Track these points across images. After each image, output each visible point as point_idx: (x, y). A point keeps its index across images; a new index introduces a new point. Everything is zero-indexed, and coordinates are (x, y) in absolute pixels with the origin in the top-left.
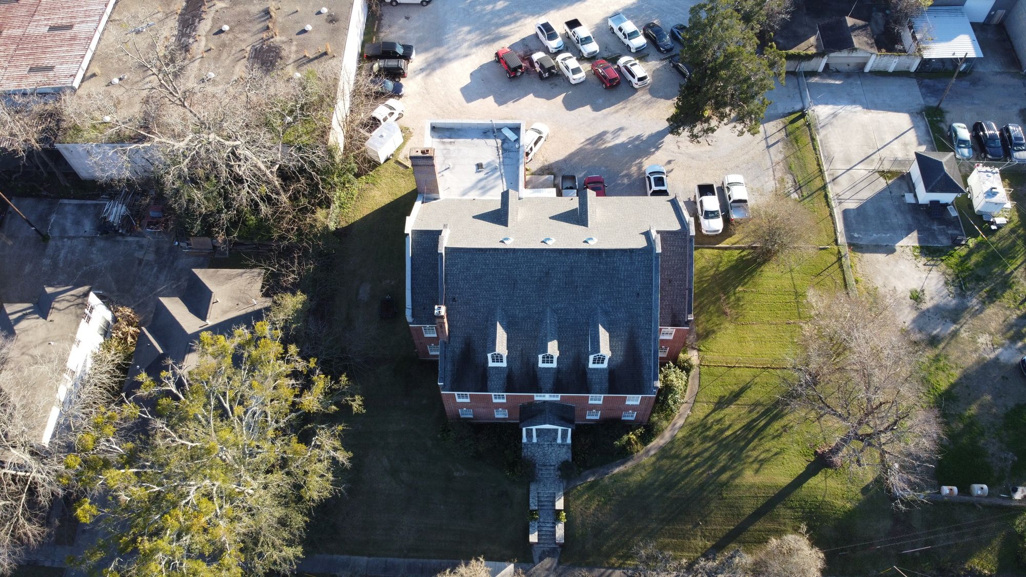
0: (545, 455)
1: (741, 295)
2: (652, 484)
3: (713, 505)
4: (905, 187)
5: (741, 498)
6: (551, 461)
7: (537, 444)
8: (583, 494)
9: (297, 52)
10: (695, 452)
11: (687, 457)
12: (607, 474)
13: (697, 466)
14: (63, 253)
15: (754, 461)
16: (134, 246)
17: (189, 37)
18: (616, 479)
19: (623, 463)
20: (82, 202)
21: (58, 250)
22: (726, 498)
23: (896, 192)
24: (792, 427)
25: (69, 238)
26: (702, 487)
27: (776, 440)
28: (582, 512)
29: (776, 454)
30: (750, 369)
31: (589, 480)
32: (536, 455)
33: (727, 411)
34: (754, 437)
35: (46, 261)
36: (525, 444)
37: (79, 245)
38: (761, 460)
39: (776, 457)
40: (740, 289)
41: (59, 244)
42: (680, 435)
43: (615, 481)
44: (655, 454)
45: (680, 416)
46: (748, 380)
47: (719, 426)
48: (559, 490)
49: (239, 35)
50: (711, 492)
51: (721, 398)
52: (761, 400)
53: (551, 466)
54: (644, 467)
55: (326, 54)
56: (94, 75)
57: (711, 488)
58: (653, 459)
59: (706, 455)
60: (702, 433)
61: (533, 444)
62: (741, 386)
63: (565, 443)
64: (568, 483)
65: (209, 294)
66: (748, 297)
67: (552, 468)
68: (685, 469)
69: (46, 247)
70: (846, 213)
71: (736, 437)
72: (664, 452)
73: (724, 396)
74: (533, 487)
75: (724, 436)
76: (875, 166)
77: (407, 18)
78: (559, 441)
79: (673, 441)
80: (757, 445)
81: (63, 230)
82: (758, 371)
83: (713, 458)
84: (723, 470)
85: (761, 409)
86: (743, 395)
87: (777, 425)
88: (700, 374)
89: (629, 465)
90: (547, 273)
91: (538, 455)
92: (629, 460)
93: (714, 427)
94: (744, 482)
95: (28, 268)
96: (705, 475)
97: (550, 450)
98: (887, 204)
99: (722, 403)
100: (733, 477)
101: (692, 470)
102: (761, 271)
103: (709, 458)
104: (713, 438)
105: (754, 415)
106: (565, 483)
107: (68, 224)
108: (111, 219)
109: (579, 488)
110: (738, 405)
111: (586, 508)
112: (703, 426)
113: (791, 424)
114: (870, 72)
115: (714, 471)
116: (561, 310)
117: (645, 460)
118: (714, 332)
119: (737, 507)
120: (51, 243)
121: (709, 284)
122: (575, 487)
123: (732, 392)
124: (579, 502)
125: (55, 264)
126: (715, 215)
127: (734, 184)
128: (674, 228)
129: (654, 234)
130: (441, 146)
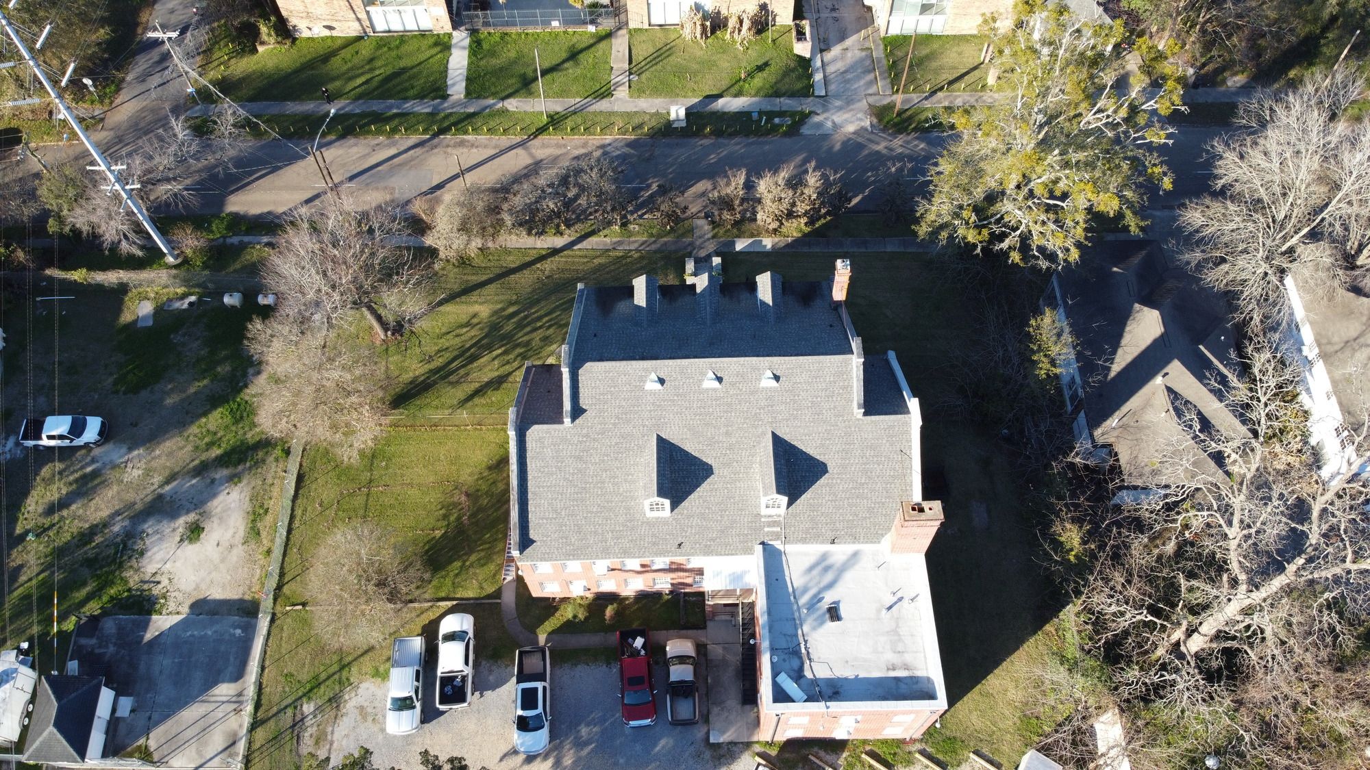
1: (440, 524)
3: (528, 290)
5: (497, 295)
10: (539, 331)
13: (539, 318)
15: (476, 325)
22: (513, 295)
24: (421, 362)
27: (445, 348)
29: (450, 333)
33: (494, 375)
34: (469, 348)
38: (468, 326)
39: (450, 330)
46: (460, 410)
47: (508, 358)
50: (530, 299)
52: (449, 387)
59: (528, 329)
62: (470, 403)
66: (430, 521)
70: (239, 675)
71: (490, 348)
73: (493, 390)
75: (503, 349)
80: (467, 341)
83: (520, 326)
84: (512, 316)
85: (453, 378)
86: (470, 393)
87: (438, 362)
94: (492, 306)
96: (533, 311)
100: (503, 309)
101: (546, 315)
105: (462, 372)
110: (479, 382)
113: (421, 364)
115: (522, 315)
119: (504, 289)
123: (483, 395)
126: (451, 637)
127: (403, 704)
128: (536, 433)
129: (567, 405)
130: (908, 658)
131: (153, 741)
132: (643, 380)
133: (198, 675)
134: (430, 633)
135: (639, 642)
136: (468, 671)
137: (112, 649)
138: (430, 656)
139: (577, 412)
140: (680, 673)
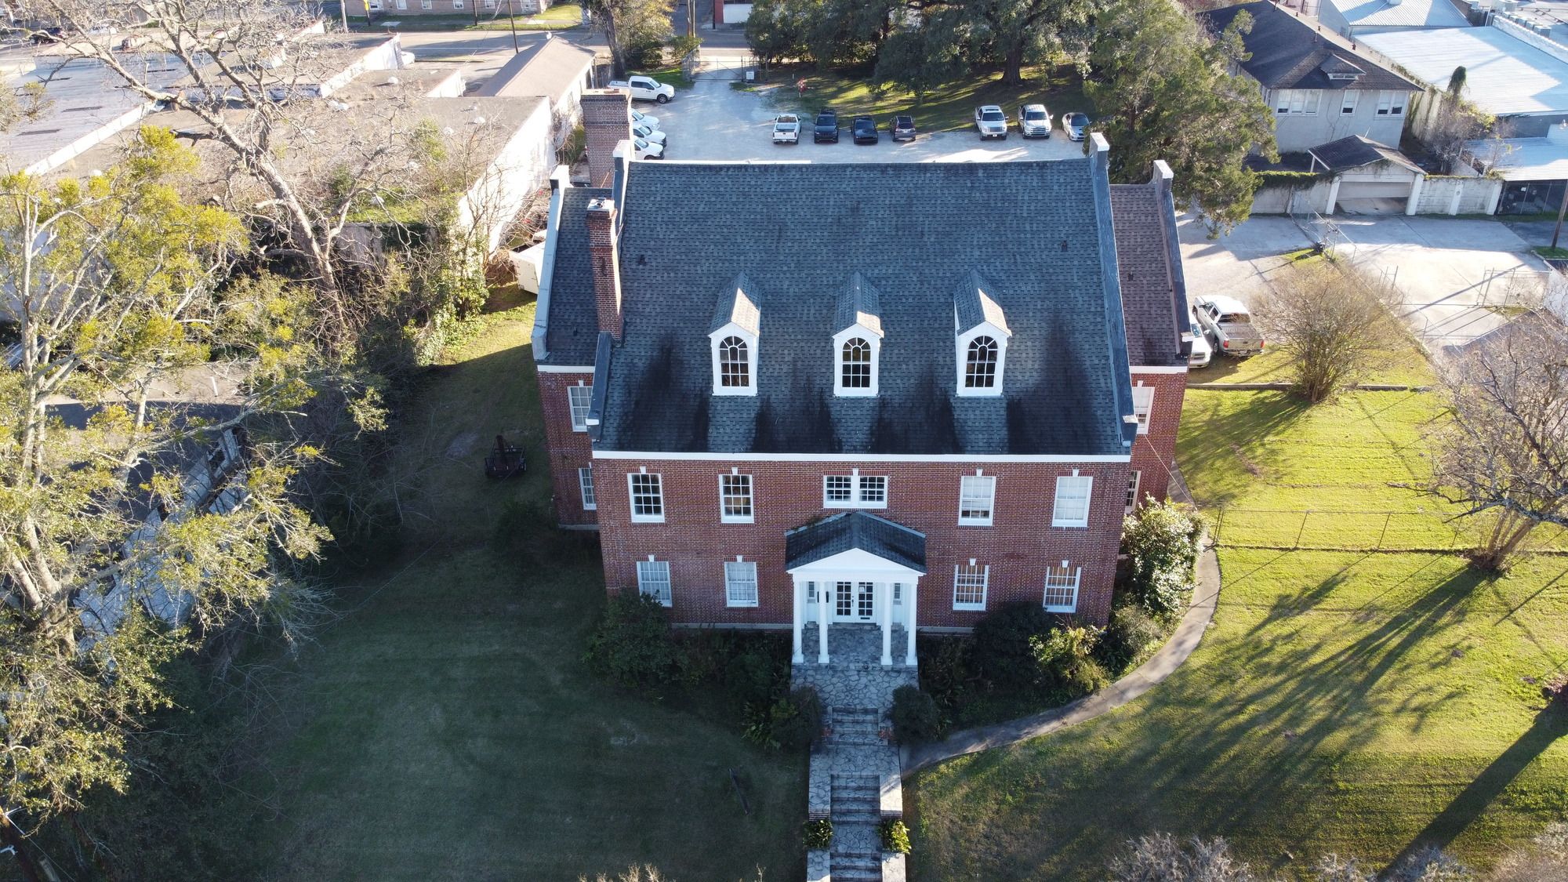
0: (849, 690)
1: (1275, 447)
2: (1141, 760)
3: (1315, 811)
5: (1388, 791)
6: (866, 701)
7: (830, 667)
8: (955, 783)
10: (1243, 695)
11: (1221, 704)
12: (1018, 737)
13: (1253, 722)
15: (1398, 712)
18: (1040, 751)
19: (1058, 717)
22: (1347, 792)
24: (1470, 648)
26: (1278, 766)
27: (1439, 670)
28: (956, 830)
29: (1451, 696)
30: (1332, 554)
31: (970, 750)
32: (828, 689)
33: (1301, 620)
34: (1384, 665)
36: (799, 668)
38: (1415, 710)
39: (1449, 702)
40: (1270, 438)
42: (1197, 662)
43: (1040, 753)
44: (1139, 698)
45: (1191, 629)
46: (1335, 570)
47: (1290, 647)
48: (889, 771)
50: (1306, 776)
51: (1283, 598)
52: (1378, 603)
53: (866, 712)
54: (1114, 722)
57: (1302, 768)
58: (1138, 708)
59: (1274, 699)
60: (1250, 659)
61: (819, 668)
62: (1321, 580)
63: (901, 665)
64: (912, 757)
66: (1290, 450)
67: (870, 717)
68: (1226, 725)
70: (1448, 350)
71: (1338, 667)
72: (1164, 694)
73: (1288, 596)
74: (818, 764)
75: (1308, 663)
78: (886, 660)
79: (1182, 672)
80: (1395, 681)
82: (1354, 557)
83: (1293, 705)
84: (1325, 727)
85: (1382, 618)
86: (1331, 593)
87: (1433, 645)
88: (1218, 560)
89: (1074, 720)
90: (855, 210)
91: (832, 690)
92: (1072, 710)
93: (1278, 649)
94: (1386, 752)
96: (1280, 739)
97: (864, 680)
99: (1283, 608)
100: (1357, 742)
102: (1309, 416)
103: (1282, 707)
104: (1281, 668)
105: (1372, 627)
106: (904, 756)
109: (942, 768)
110: (1324, 610)
111: (965, 819)
112: (1253, 648)
113: (1466, 643)
114: (1418, 215)
115: (1302, 730)
116: (887, 279)
117: (1116, 708)
118: (1234, 496)
119: (1382, 813)
121: (1204, 432)
122: (933, 766)
123: (1304, 590)
124: (945, 804)
131: (1500, 318)
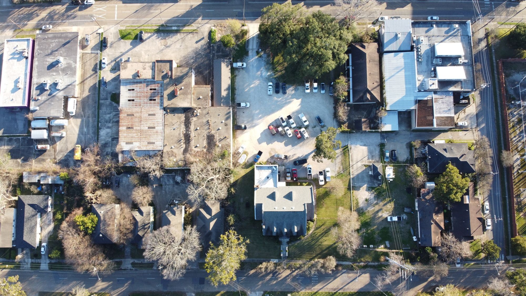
4: (370, 169)
6: (285, 241)
8: (291, 247)
9: (219, 137)
12: (296, 243)
14: (167, 189)
16: (184, 187)
17: (189, 131)
20: (168, 174)
21: (165, 188)
22: (320, 247)
23: (367, 171)
25: (168, 185)
28: (291, 250)
31: (293, 244)
35: (164, 192)
37: (171, 187)
41: (165, 187)
43: (298, 244)
49: (202, 131)
55: (226, 137)
56: (166, 145)
65: (211, 210)
69: (162, 188)
70: (353, 177)
74: (281, 246)
76: (364, 163)
77: (243, 113)
81: (165, 183)
88: (316, 221)
89: (300, 241)
94: (324, 244)
95: (159, 193)
98: (364, 175)
106: (288, 245)
107: (166, 181)
108: (178, 181)
120: (163, 186)
125: (166, 192)
126: (323, 181)
127: (328, 171)
128: (310, 202)
129: (306, 205)
130: (259, 172)
131: (364, 168)
132: (295, 209)
133: (360, 177)
134: (326, 182)
135: (295, 179)
136: (319, 176)
137: (375, 181)
138: (325, 178)
139: (304, 205)
140: (289, 175)
